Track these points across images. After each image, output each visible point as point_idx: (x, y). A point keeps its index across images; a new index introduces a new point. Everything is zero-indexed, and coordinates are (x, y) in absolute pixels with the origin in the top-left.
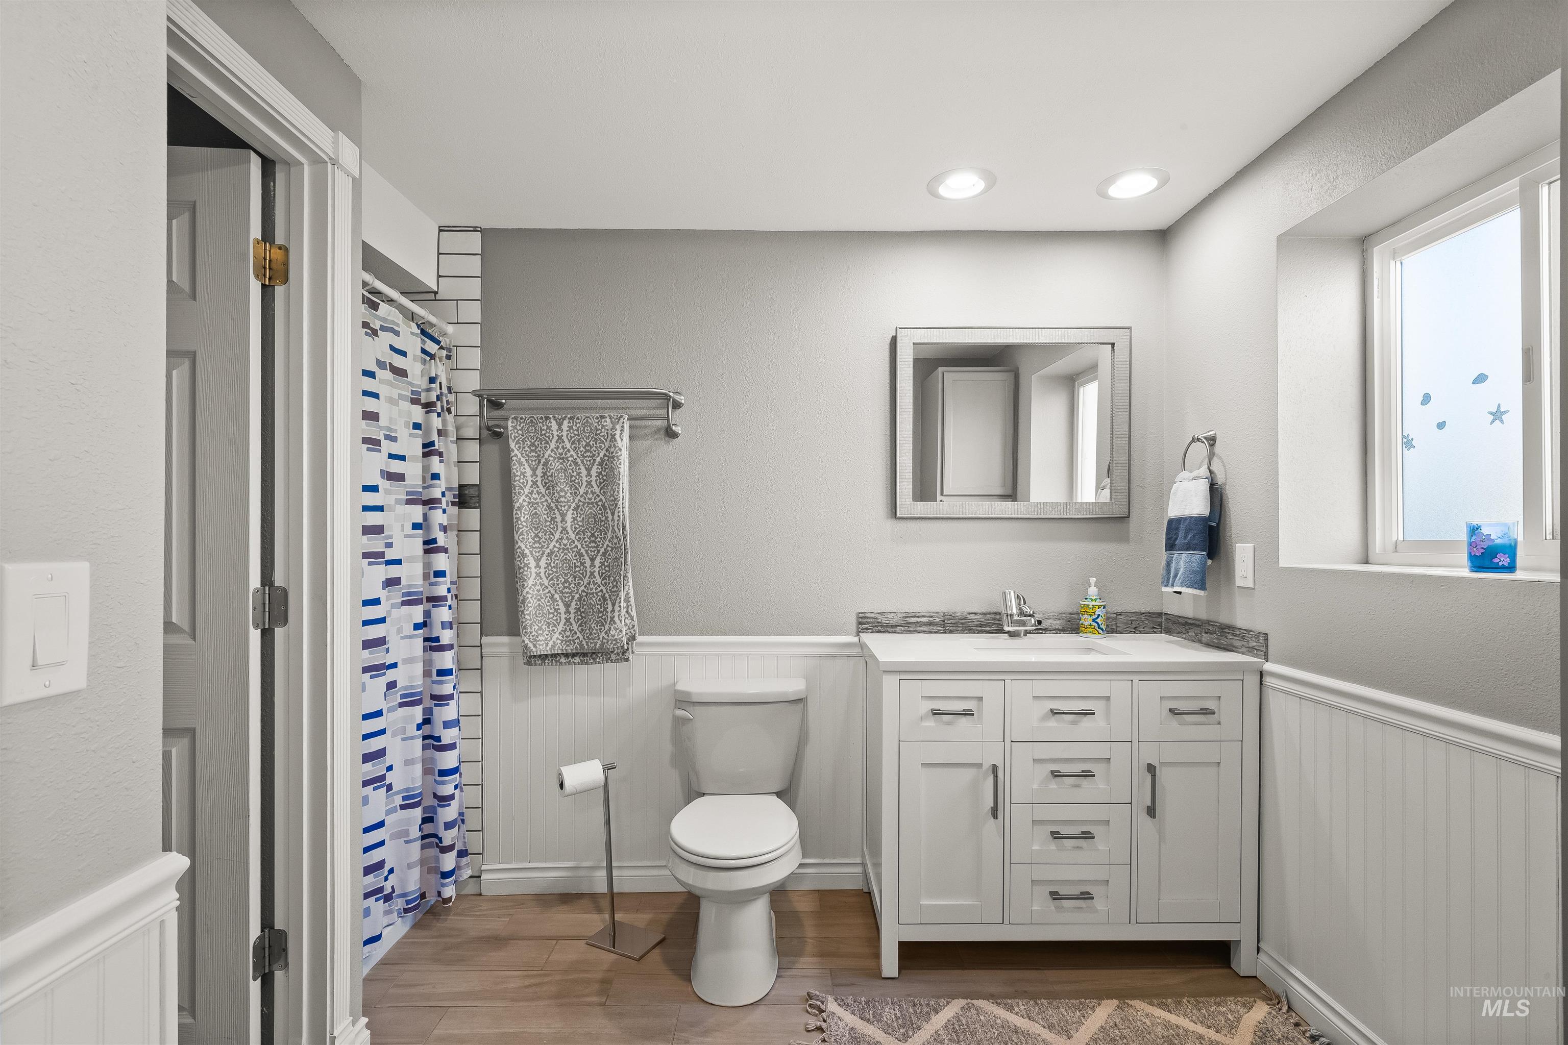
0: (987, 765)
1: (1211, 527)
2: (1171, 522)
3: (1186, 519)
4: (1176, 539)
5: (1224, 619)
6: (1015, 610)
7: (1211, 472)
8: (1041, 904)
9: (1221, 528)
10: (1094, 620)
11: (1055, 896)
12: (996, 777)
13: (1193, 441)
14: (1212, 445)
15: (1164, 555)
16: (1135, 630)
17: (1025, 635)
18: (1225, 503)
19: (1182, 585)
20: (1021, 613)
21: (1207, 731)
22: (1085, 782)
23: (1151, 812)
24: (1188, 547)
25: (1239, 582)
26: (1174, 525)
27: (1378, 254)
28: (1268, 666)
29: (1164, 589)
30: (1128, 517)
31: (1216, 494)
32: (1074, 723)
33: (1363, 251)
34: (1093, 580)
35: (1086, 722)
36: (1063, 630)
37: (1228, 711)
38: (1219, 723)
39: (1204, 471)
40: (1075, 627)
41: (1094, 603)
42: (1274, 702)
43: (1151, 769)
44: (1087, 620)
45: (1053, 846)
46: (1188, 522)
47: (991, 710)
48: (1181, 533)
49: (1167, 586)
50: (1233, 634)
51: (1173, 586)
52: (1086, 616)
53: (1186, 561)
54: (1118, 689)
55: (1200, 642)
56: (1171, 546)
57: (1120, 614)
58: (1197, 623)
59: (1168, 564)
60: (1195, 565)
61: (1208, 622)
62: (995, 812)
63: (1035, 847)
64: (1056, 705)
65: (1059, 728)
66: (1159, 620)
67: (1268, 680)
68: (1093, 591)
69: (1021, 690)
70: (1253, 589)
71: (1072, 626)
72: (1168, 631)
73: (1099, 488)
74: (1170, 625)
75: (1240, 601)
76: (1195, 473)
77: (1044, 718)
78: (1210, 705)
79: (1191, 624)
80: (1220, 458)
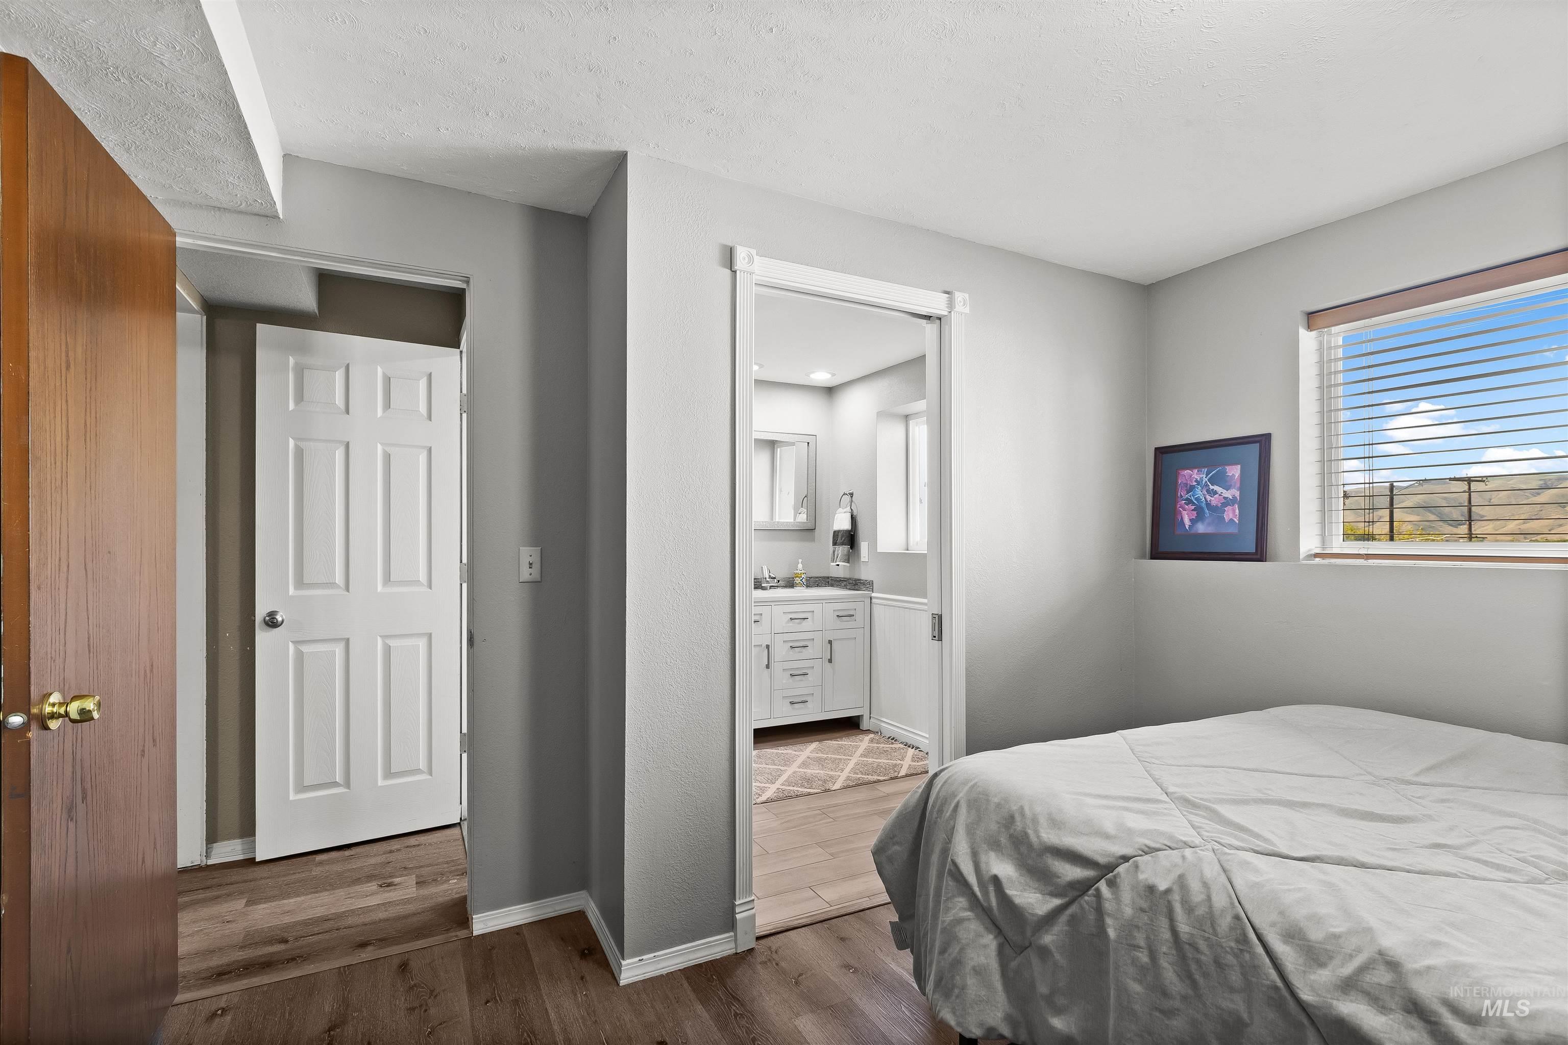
0: (764, 645)
1: (851, 534)
2: (835, 532)
3: (841, 531)
4: (837, 540)
5: (856, 577)
6: (767, 576)
7: (852, 510)
8: (787, 707)
9: (856, 534)
10: (801, 580)
11: (792, 703)
12: (769, 649)
13: (844, 494)
14: (852, 497)
15: (831, 548)
16: (818, 586)
17: (770, 588)
18: (857, 523)
19: (840, 562)
20: (770, 576)
21: (850, 624)
22: (803, 650)
23: (830, 661)
24: (842, 544)
25: (863, 559)
26: (836, 534)
27: (912, 423)
28: (874, 595)
29: (832, 564)
30: (815, 529)
31: (853, 519)
32: (799, 623)
33: (907, 421)
34: (800, 561)
35: (805, 623)
36: (785, 587)
37: (859, 616)
38: (855, 620)
39: (848, 509)
40: (791, 585)
41: (801, 572)
42: (875, 608)
43: (830, 642)
44: (797, 580)
45: (791, 680)
46: (842, 532)
47: (765, 620)
48: (840, 537)
49: (833, 562)
50: (860, 583)
51: (836, 562)
52: (797, 578)
53: (842, 550)
54: (817, 608)
55: (847, 588)
56: (835, 544)
57: (811, 578)
58: (845, 579)
59: (834, 552)
60: (845, 552)
61: (850, 579)
62: (768, 667)
63: (784, 682)
64: (793, 616)
65: (794, 626)
66: (828, 580)
67: (874, 600)
68: (800, 566)
69: (778, 610)
70: (868, 562)
71: (790, 584)
72: (832, 586)
73: (797, 513)
74: (833, 582)
75: (863, 567)
76: (845, 510)
77: (788, 622)
78: (851, 613)
79: (843, 581)
80: (855, 503)
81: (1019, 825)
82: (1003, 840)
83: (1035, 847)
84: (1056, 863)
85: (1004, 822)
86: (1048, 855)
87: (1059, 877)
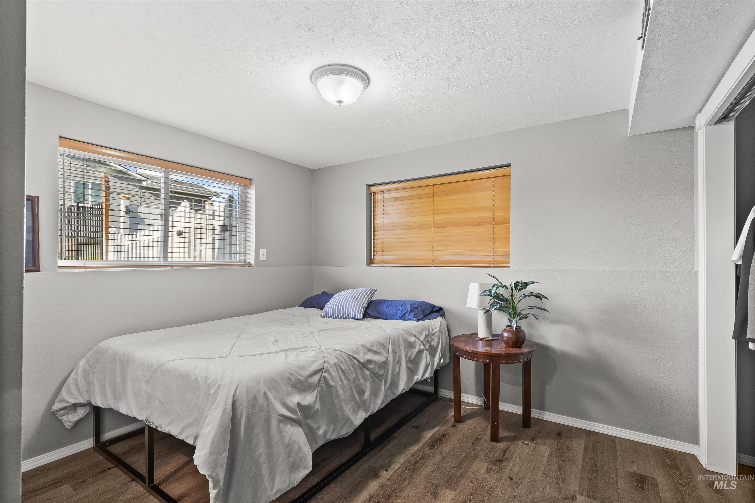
81: (293, 379)
82: (290, 389)
83: (303, 380)
84: (312, 379)
85: (287, 383)
86: (309, 379)
87: (314, 383)
